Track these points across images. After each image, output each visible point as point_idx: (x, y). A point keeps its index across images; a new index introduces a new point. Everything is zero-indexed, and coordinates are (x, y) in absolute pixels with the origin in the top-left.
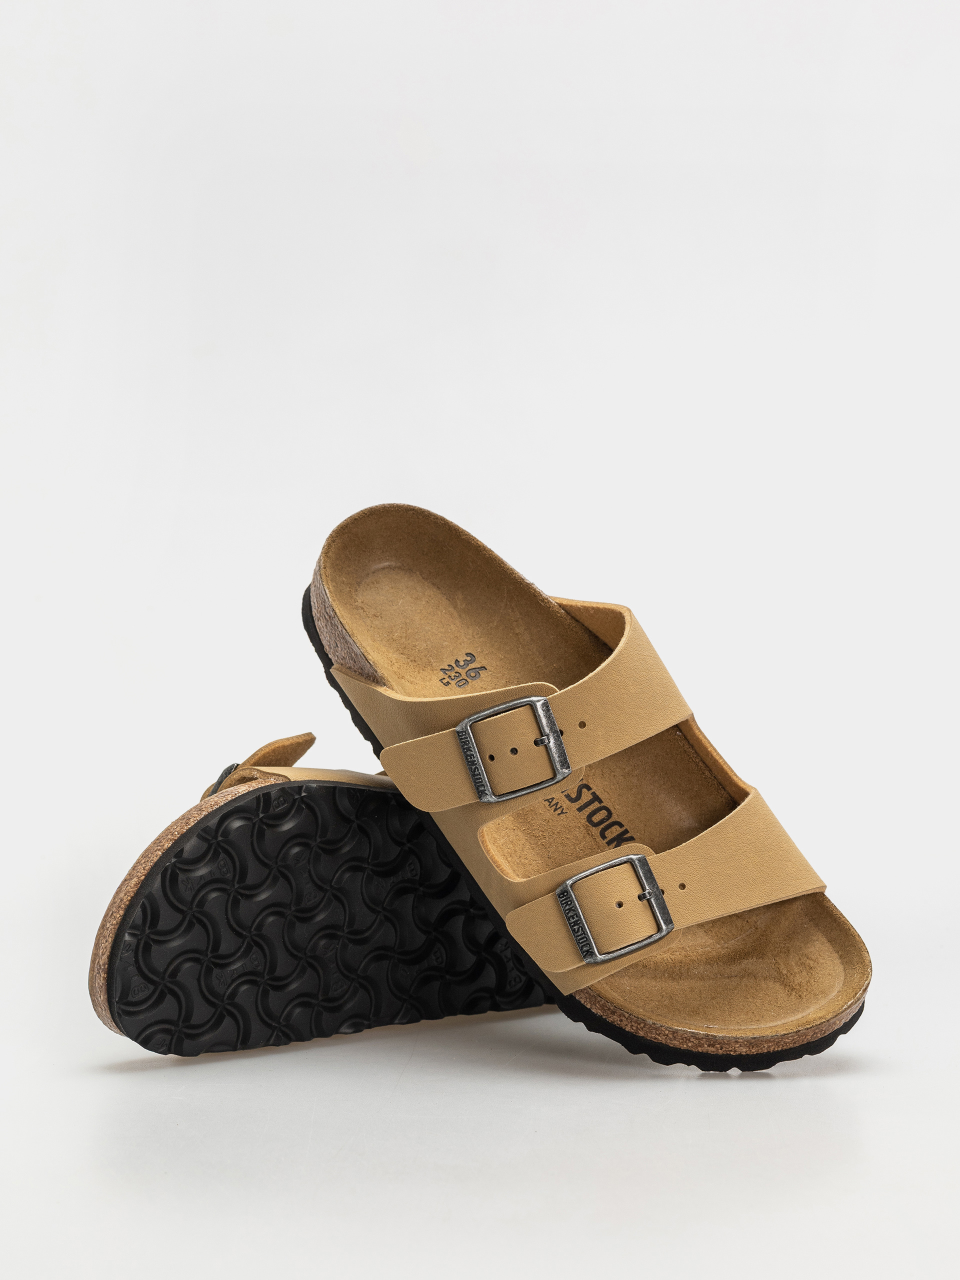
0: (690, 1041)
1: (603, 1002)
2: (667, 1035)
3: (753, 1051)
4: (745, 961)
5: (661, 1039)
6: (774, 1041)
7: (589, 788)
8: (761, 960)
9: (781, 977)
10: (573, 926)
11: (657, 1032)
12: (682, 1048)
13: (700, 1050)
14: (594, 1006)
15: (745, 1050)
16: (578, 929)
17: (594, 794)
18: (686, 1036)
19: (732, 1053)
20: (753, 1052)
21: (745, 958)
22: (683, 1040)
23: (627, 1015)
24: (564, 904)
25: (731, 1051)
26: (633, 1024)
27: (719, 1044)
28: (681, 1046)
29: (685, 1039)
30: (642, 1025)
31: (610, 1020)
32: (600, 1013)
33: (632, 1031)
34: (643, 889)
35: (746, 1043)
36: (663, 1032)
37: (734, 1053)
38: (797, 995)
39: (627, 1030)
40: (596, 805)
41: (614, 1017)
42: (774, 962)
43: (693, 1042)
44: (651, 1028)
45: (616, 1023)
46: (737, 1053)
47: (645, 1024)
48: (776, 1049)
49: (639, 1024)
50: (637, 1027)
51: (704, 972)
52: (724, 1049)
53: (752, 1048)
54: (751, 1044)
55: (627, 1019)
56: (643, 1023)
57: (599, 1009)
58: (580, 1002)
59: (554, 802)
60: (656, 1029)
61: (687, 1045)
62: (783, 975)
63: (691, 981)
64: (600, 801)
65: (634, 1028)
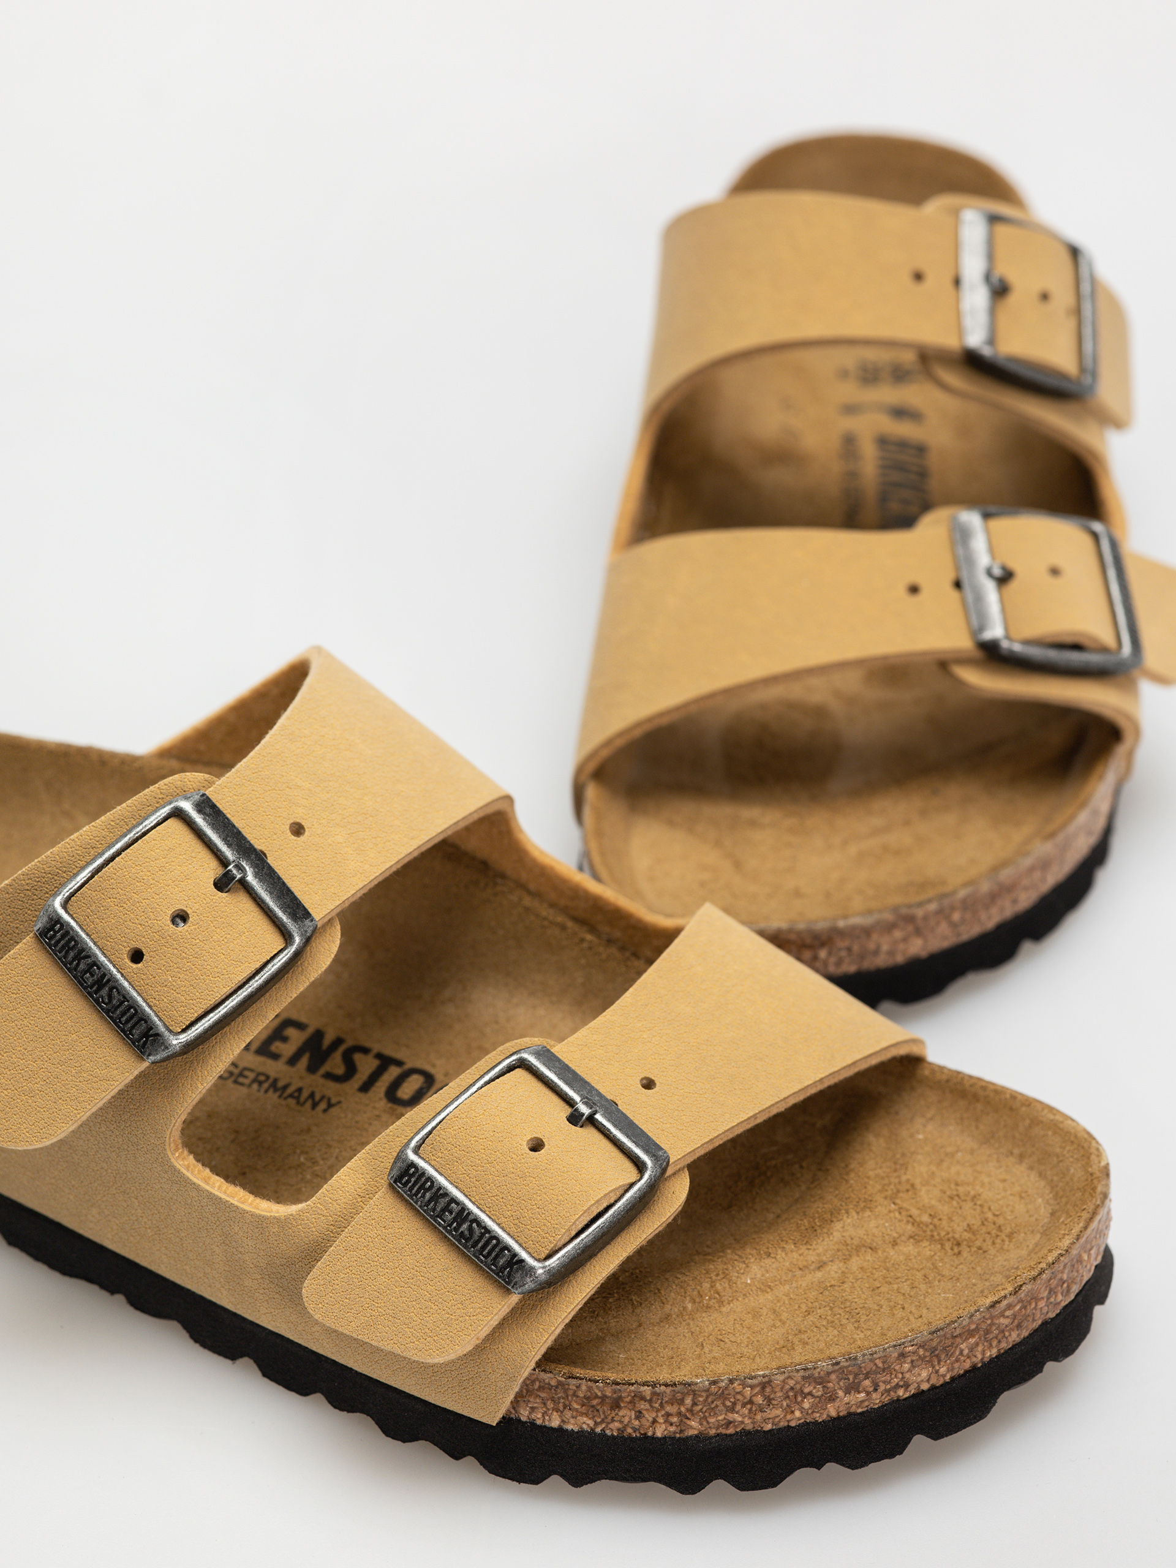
0: (805, 1396)
1: (584, 1388)
2: (751, 1402)
3: (943, 1370)
4: (838, 1226)
5: (742, 1419)
6: (977, 1329)
7: (365, 1051)
8: (868, 1213)
9: (925, 1232)
10: (456, 1229)
11: (728, 1404)
12: (793, 1424)
13: (832, 1410)
14: (568, 1414)
15: (924, 1374)
16: (470, 1227)
17: (379, 1056)
18: (791, 1383)
19: (901, 1392)
20: (944, 1376)
21: (834, 1219)
22: (788, 1397)
23: (647, 1391)
24: (416, 1194)
25: (897, 1386)
26: (668, 1408)
27: (867, 1378)
28: (789, 1417)
29: (791, 1394)
30: (688, 1401)
31: (613, 1430)
32: (586, 1423)
33: (673, 1429)
34: (570, 1102)
35: (921, 1352)
36: (739, 1397)
37: (906, 1390)
38: (974, 1249)
39: (659, 1434)
40: (394, 1072)
41: (621, 1413)
42: (896, 1207)
43: (810, 1394)
44: (710, 1400)
45: (630, 1430)
46: (912, 1390)
47: (694, 1391)
48: (988, 1354)
49: (681, 1402)
50: (679, 1414)
51: (763, 1275)
52: (882, 1387)
53: (939, 1362)
54: (933, 1350)
55: (650, 1401)
56: (688, 1394)
57: (582, 1414)
58: (533, 1423)
59: (305, 1094)
60: (722, 1395)
61: (802, 1409)
62: (927, 1226)
63: (747, 1300)
64: (399, 1063)
65: (675, 1419)
